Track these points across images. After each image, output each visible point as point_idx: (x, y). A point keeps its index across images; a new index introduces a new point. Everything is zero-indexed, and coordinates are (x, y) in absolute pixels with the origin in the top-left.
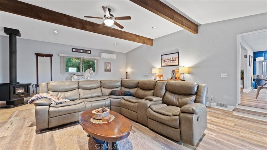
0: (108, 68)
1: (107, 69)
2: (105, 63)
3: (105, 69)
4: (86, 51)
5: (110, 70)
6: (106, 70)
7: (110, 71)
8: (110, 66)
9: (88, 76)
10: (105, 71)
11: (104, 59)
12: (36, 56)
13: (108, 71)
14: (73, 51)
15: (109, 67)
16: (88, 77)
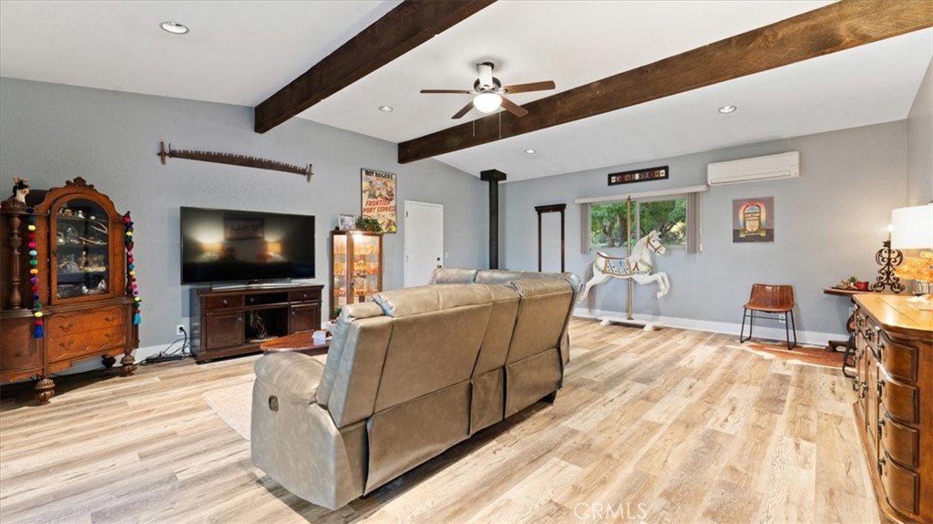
0: (752, 226)
1: (745, 229)
2: (737, 205)
3: (736, 232)
4: (650, 174)
5: (763, 234)
6: (742, 236)
7: (769, 237)
8: (763, 217)
9: (641, 261)
10: (737, 239)
11: (726, 186)
12: (536, 213)
13: (753, 238)
14: (610, 183)
15: (760, 220)
16: (639, 265)
